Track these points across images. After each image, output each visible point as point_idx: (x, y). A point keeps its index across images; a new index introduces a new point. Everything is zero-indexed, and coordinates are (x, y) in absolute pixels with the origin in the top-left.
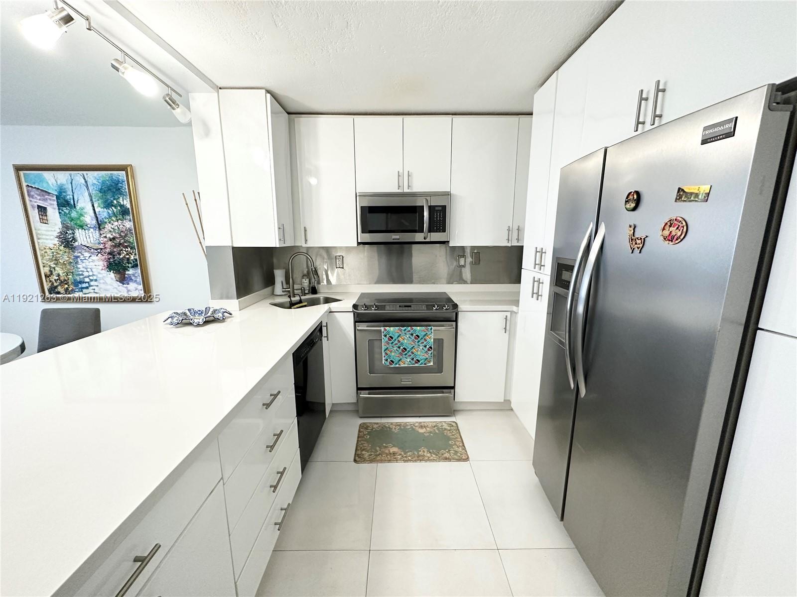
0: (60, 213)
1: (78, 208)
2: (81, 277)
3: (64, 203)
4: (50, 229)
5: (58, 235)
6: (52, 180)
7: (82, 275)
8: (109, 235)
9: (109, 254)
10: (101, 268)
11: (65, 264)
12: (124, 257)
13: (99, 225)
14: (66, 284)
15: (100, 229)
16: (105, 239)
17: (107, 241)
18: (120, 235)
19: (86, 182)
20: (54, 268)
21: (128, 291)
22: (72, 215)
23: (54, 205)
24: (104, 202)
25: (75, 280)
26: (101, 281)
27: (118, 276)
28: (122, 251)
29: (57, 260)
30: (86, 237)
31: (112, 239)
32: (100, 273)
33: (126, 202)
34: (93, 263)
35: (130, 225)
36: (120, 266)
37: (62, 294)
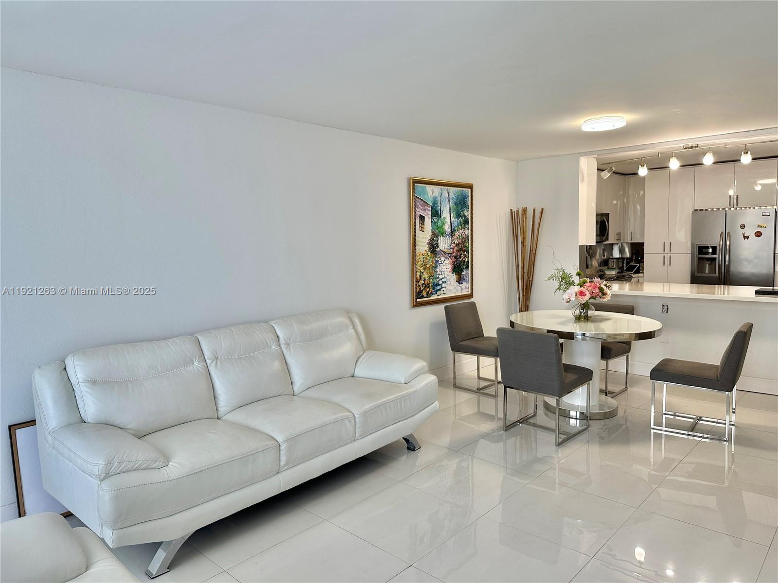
0: (432, 222)
1: (442, 218)
2: (438, 280)
3: (436, 214)
4: (425, 236)
5: (428, 241)
6: (432, 192)
7: (438, 278)
8: (456, 242)
9: (455, 257)
10: (449, 270)
11: (430, 268)
12: (462, 260)
13: (452, 232)
14: (428, 287)
15: (452, 236)
16: (454, 245)
17: (455, 246)
18: (462, 241)
19: (449, 196)
20: (423, 273)
21: (462, 290)
22: (439, 223)
23: (429, 214)
24: (457, 213)
25: (434, 283)
26: (448, 283)
27: (458, 277)
28: (461, 254)
29: (425, 265)
30: (444, 244)
31: (458, 245)
32: (448, 275)
33: (468, 214)
34: (445, 267)
35: (468, 232)
36: (460, 268)
37: (425, 298)
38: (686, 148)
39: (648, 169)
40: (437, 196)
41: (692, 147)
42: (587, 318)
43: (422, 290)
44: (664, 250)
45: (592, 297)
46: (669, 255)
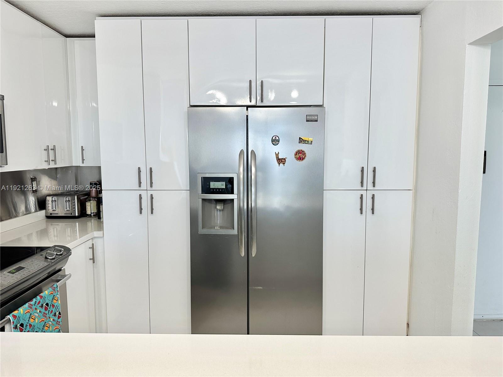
44: (140, 183)
46: (149, 192)
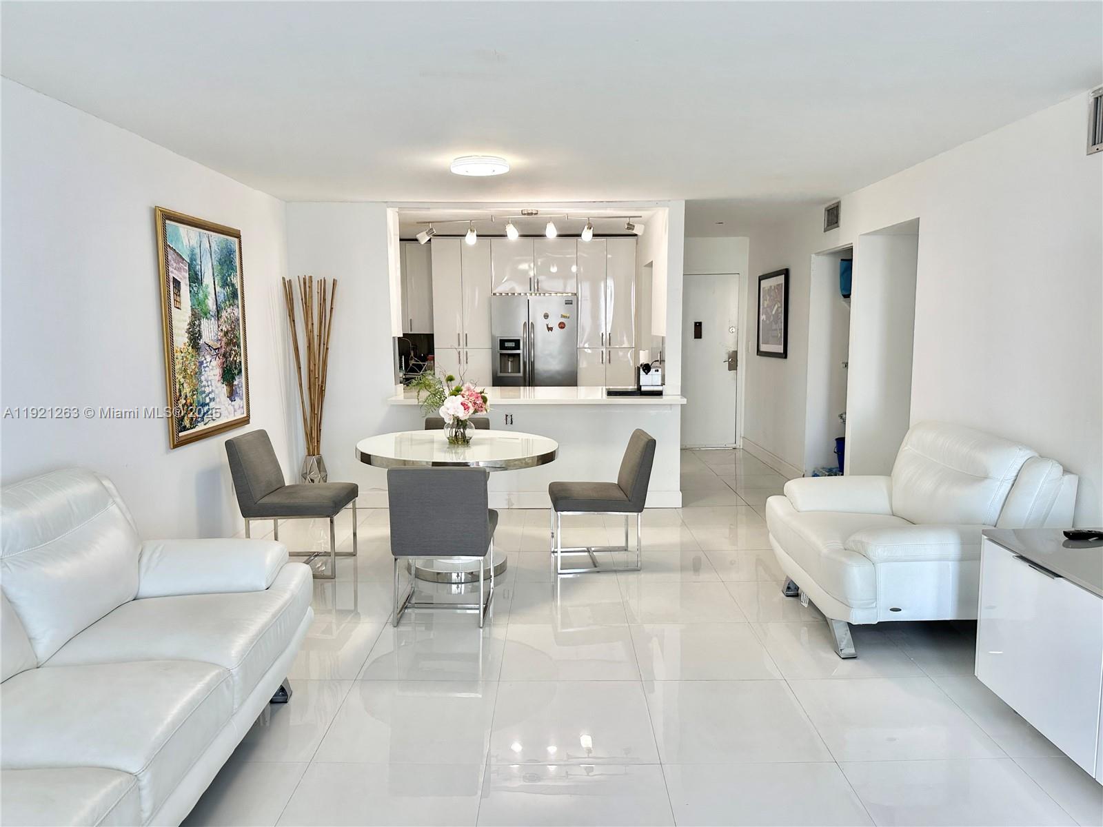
0: (190, 291)
1: (204, 285)
2: (204, 395)
3: (195, 279)
4: (183, 318)
5: (188, 327)
6: (186, 238)
7: (204, 392)
8: (225, 329)
9: (224, 355)
10: (217, 378)
11: (192, 376)
12: (233, 359)
13: (218, 312)
14: (191, 410)
15: (218, 319)
16: (222, 334)
17: (223, 337)
18: (231, 328)
19: (210, 247)
21: (234, 412)
22: (200, 295)
23: (186, 278)
24: (222, 278)
25: (199, 402)
26: (217, 400)
27: (229, 389)
28: (231, 350)
29: (185, 370)
30: (210, 332)
31: (226, 334)
32: (217, 388)
33: (236, 281)
34: (212, 371)
35: (238, 312)
36: (230, 373)
37: (188, 429)
38: (525, 214)
39: (477, 236)
40: (195, 245)
41: (532, 214)
42: (466, 441)
43: (184, 417)
45: (476, 411)
46: (465, 350)
